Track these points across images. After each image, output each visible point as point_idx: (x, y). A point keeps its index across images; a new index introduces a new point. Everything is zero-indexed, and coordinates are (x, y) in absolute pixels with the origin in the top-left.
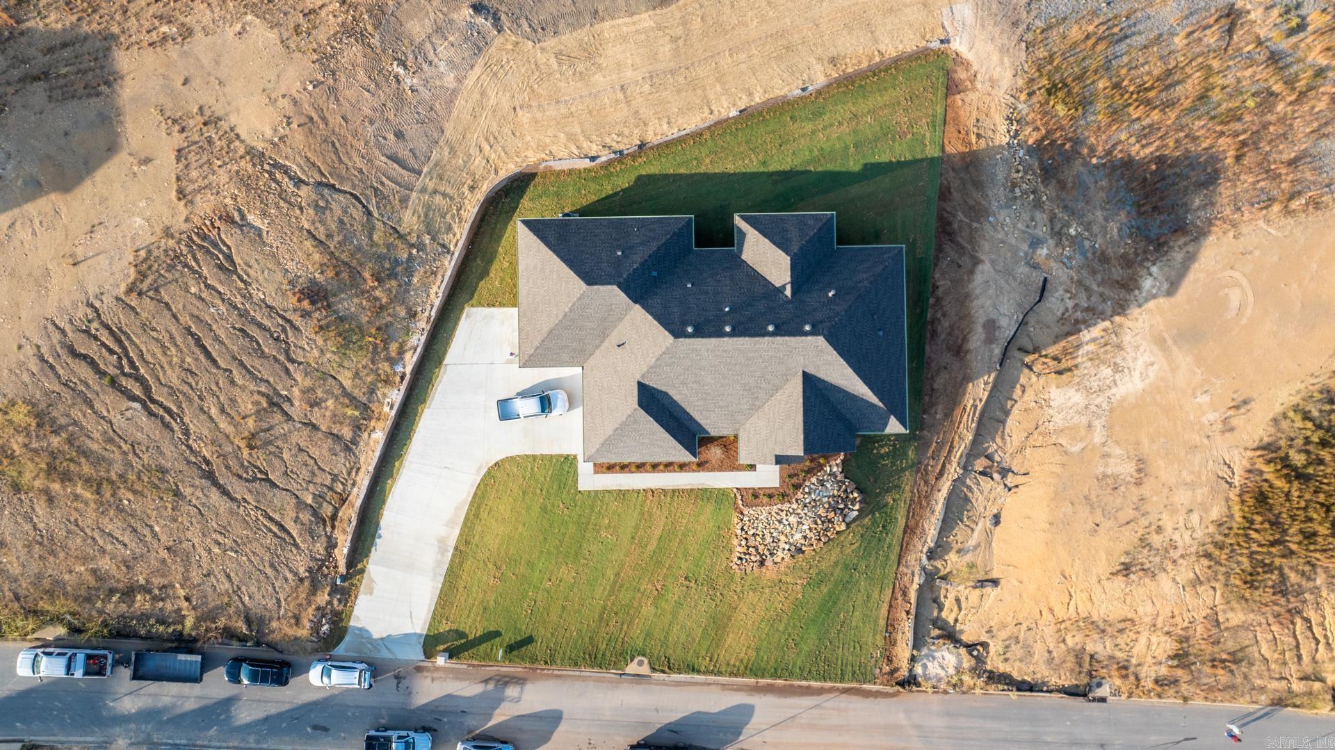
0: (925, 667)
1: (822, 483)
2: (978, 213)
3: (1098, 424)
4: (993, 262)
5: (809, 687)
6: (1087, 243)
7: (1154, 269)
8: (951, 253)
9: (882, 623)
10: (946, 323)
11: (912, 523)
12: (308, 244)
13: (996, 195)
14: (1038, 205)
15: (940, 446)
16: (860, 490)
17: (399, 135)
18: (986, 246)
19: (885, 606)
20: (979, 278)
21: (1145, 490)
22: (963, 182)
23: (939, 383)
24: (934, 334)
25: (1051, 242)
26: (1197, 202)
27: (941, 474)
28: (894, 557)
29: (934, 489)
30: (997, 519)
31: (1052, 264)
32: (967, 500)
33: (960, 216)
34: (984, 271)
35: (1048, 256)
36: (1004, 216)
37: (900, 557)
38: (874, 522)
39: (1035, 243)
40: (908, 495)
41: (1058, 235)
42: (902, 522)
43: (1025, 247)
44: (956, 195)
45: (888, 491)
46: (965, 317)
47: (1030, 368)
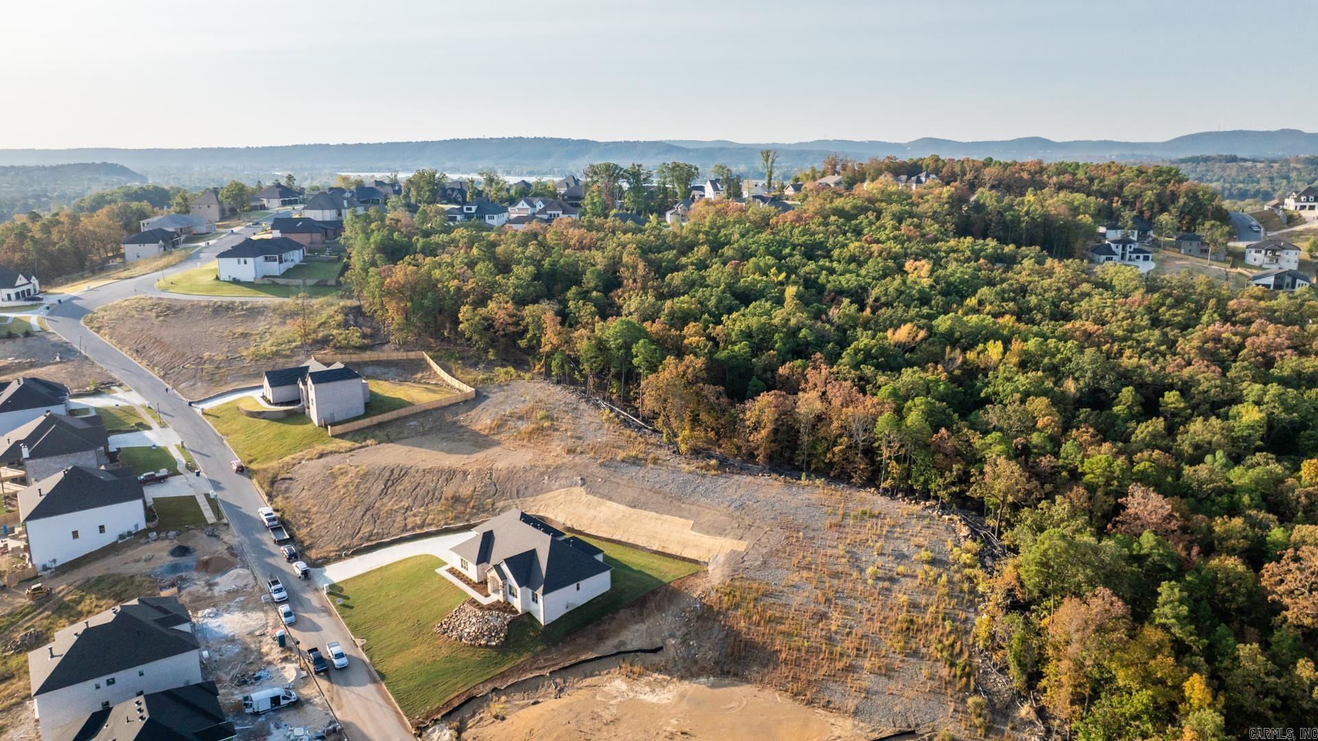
0: (434, 731)
1: (498, 617)
2: (660, 609)
3: (619, 699)
4: (648, 627)
5: (389, 699)
6: (693, 651)
7: (712, 678)
8: (636, 612)
9: (447, 699)
10: (607, 627)
11: (507, 673)
12: (472, 489)
13: (674, 609)
14: (686, 625)
15: (552, 659)
16: (506, 637)
17: (526, 488)
18: (652, 620)
19: (456, 694)
20: (637, 627)
21: (605, 728)
22: (665, 596)
23: (581, 640)
24: (599, 625)
25: (679, 640)
26: (755, 668)
27: (540, 669)
28: (485, 678)
29: (531, 671)
30: (536, 703)
31: (672, 649)
32: (537, 689)
33: (653, 604)
34: (642, 627)
35: (673, 645)
36: (670, 619)
37: (486, 681)
38: (495, 658)
39: (672, 636)
40: (519, 661)
41: (684, 641)
42: (505, 668)
43: (667, 634)
44: (658, 597)
45: (515, 651)
46: (616, 632)
47: (621, 667)
